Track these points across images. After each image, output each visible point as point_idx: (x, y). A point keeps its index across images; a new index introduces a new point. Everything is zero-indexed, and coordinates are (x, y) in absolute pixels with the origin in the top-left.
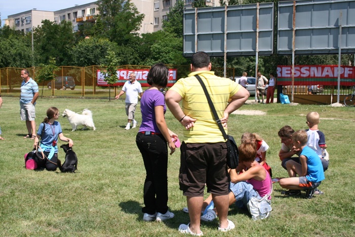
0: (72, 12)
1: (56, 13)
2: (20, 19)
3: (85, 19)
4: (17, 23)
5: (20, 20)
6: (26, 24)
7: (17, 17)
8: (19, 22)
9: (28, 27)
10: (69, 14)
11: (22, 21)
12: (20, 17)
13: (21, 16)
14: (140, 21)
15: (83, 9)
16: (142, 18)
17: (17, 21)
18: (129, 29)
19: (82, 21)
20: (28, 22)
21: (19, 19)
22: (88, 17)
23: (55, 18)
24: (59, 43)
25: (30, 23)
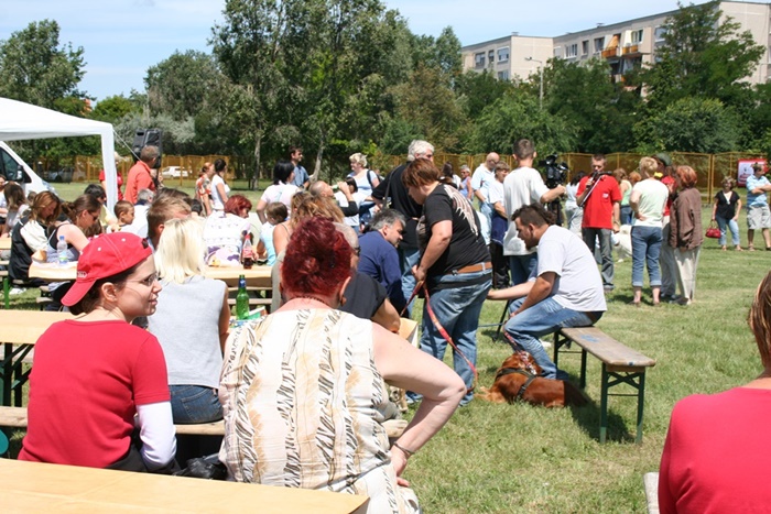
0: (591, 39)
1: (557, 40)
2: (487, 53)
3: (620, 53)
4: (478, 60)
5: (486, 56)
6: (499, 63)
7: (480, 50)
8: (483, 59)
9: (502, 68)
10: (585, 43)
11: (492, 58)
12: (486, 49)
13: (490, 48)
14: (756, 60)
15: (617, 32)
16: (759, 53)
17: (479, 57)
18: (732, 76)
19: (615, 56)
20: (503, 59)
21: (484, 53)
22: (627, 49)
23: (554, 51)
24: (587, 102)
25: (506, 62)
